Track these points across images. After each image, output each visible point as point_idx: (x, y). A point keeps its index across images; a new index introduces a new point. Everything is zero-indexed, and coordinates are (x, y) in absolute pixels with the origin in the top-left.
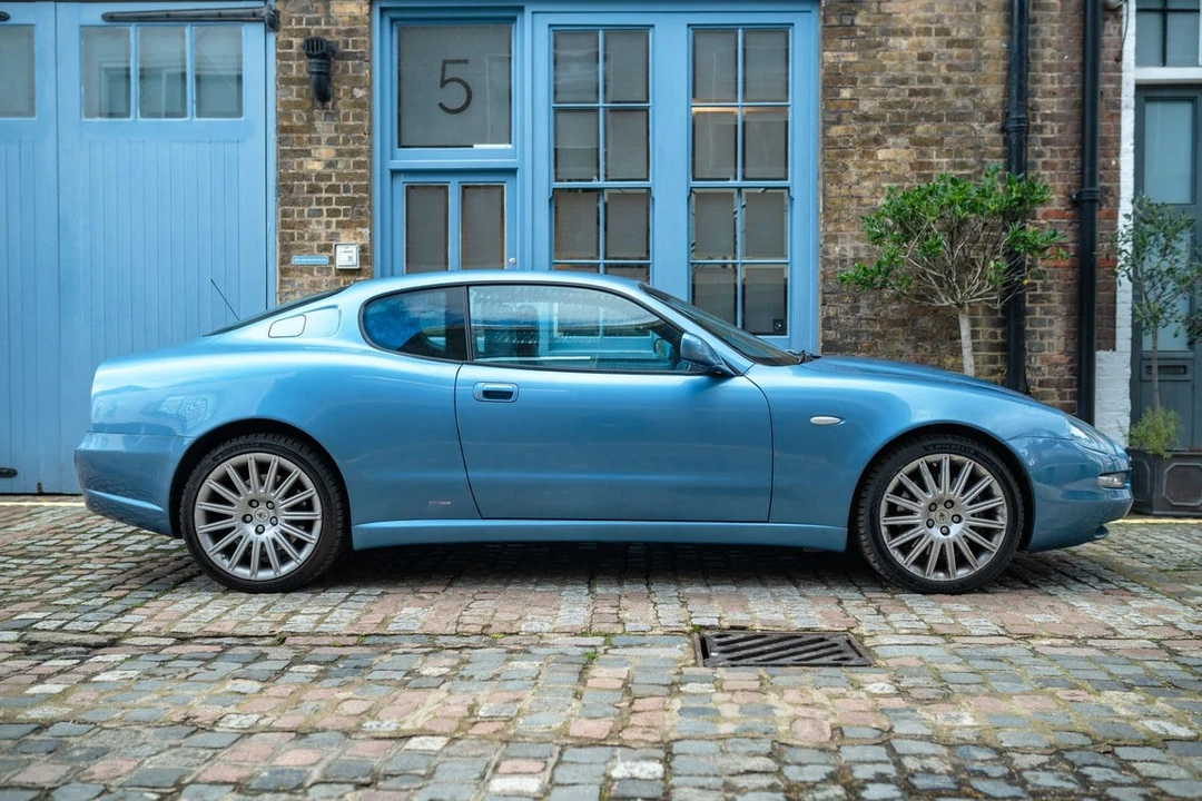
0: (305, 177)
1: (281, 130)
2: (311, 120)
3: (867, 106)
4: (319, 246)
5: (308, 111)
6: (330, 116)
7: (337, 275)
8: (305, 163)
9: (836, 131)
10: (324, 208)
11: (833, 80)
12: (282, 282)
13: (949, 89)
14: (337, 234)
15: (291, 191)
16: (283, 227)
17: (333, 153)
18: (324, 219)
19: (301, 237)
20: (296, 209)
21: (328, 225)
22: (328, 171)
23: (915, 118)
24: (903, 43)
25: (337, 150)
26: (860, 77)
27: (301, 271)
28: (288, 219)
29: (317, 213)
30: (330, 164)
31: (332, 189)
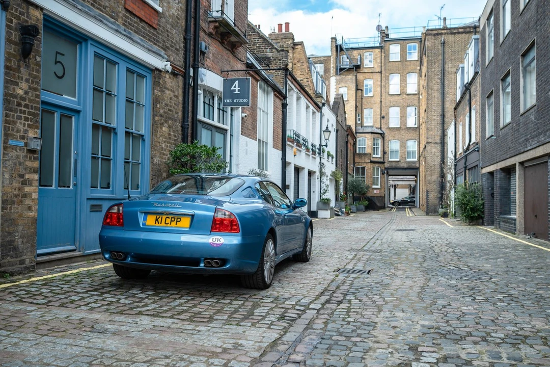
0: (15, 96)
1: (6, 67)
2: (19, 66)
3: (162, 111)
4: (20, 136)
5: (18, 61)
6: (27, 66)
7: (27, 153)
8: (16, 89)
9: (156, 118)
10: (23, 116)
11: (156, 101)
12: (4, 154)
13: (174, 111)
14: (28, 131)
15: (9, 103)
16: (6, 123)
17: (27, 87)
18: (23, 121)
19: (13, 130)
20: (12, 113)
21: (24, 124)
22: (25, 96)
23: (169, 118)
24: (167, 92)
25: (29, 86)
26: (161, 101)
27: (12, 148)
28: (8, 119)
29: (20, 118)
30: (26, 93)
31: (26, 106)
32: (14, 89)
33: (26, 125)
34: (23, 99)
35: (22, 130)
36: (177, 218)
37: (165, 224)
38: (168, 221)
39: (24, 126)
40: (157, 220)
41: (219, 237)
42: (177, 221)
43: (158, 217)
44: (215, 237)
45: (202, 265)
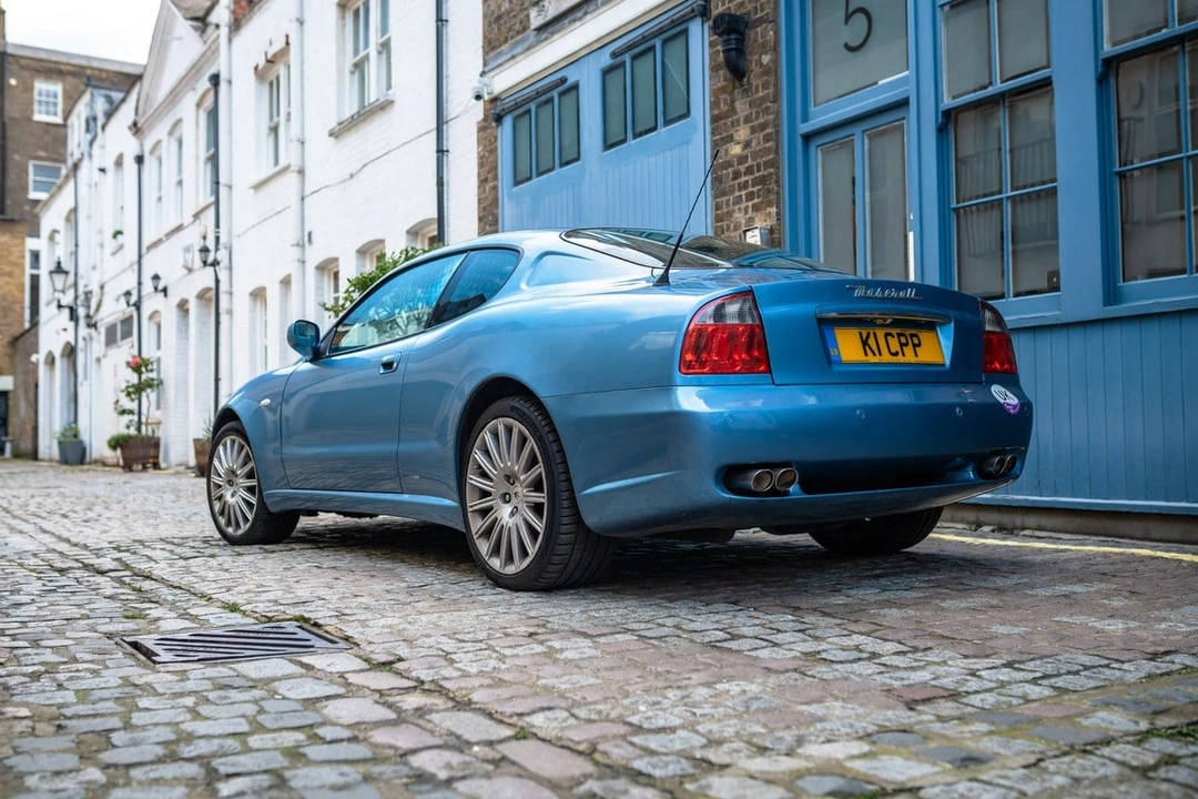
0: (729, 164)
2: (733, 102)
5: (730, 94)
6: (746, 92)
8: (730, 150)
10: (744, 193)
14: (753, 219)
15: (721, 183)
16: (717, 221)
17: (749, 132)
18: (744, 205)
19: (729, 228)
20: (725, 199)
21: (746, 209)
22: (745, 152)
25: (751, 127)
28: (719, 212)
29: (738, 200)
30: (747, 145)
31: (749, 171)
32: (727, 150)
33: (750, 209)
34: (742, 159)
35: (743, 222)
39: (746, 212)
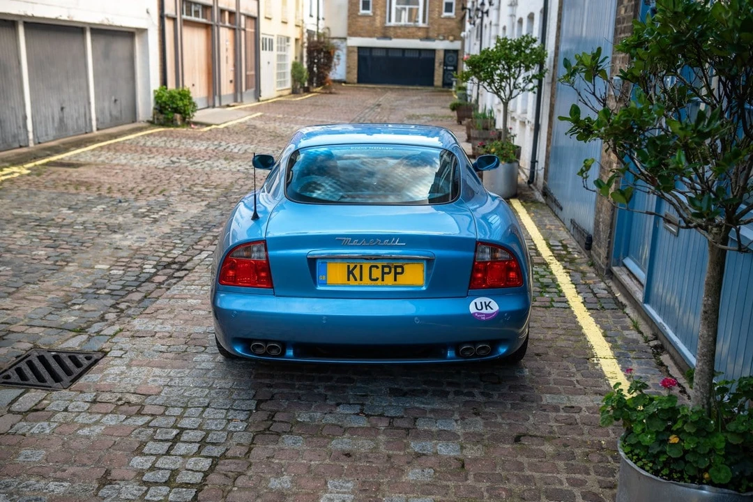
36: (396, 267)
37: (371, 279)
38: (377, 273)
40: (350, 272)
41: (487, 300)
42: (396, 273)
43: (352, 267)
44: (478, 300)
45: (450, 354)
